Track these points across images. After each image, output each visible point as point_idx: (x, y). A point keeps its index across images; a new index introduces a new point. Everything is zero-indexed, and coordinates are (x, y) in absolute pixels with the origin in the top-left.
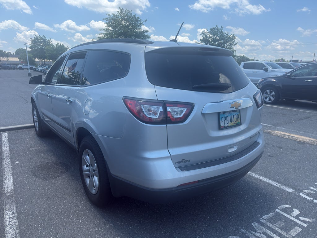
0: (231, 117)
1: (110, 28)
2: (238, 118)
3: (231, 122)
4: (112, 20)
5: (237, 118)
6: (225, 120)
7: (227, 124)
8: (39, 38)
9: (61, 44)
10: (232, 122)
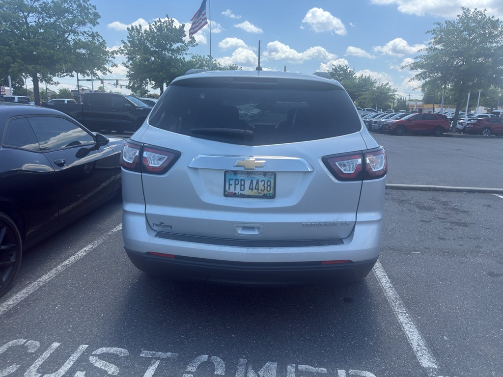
0: (252, 182)
1: (439, 47)
2: (268, 185)
3: (250, 189)
4: (444, 32)
5: (266, 185)
6: (235, 184)
7: (241, 190)
8: (339, 70)
9: (366, 77)
10: (253, 190)
